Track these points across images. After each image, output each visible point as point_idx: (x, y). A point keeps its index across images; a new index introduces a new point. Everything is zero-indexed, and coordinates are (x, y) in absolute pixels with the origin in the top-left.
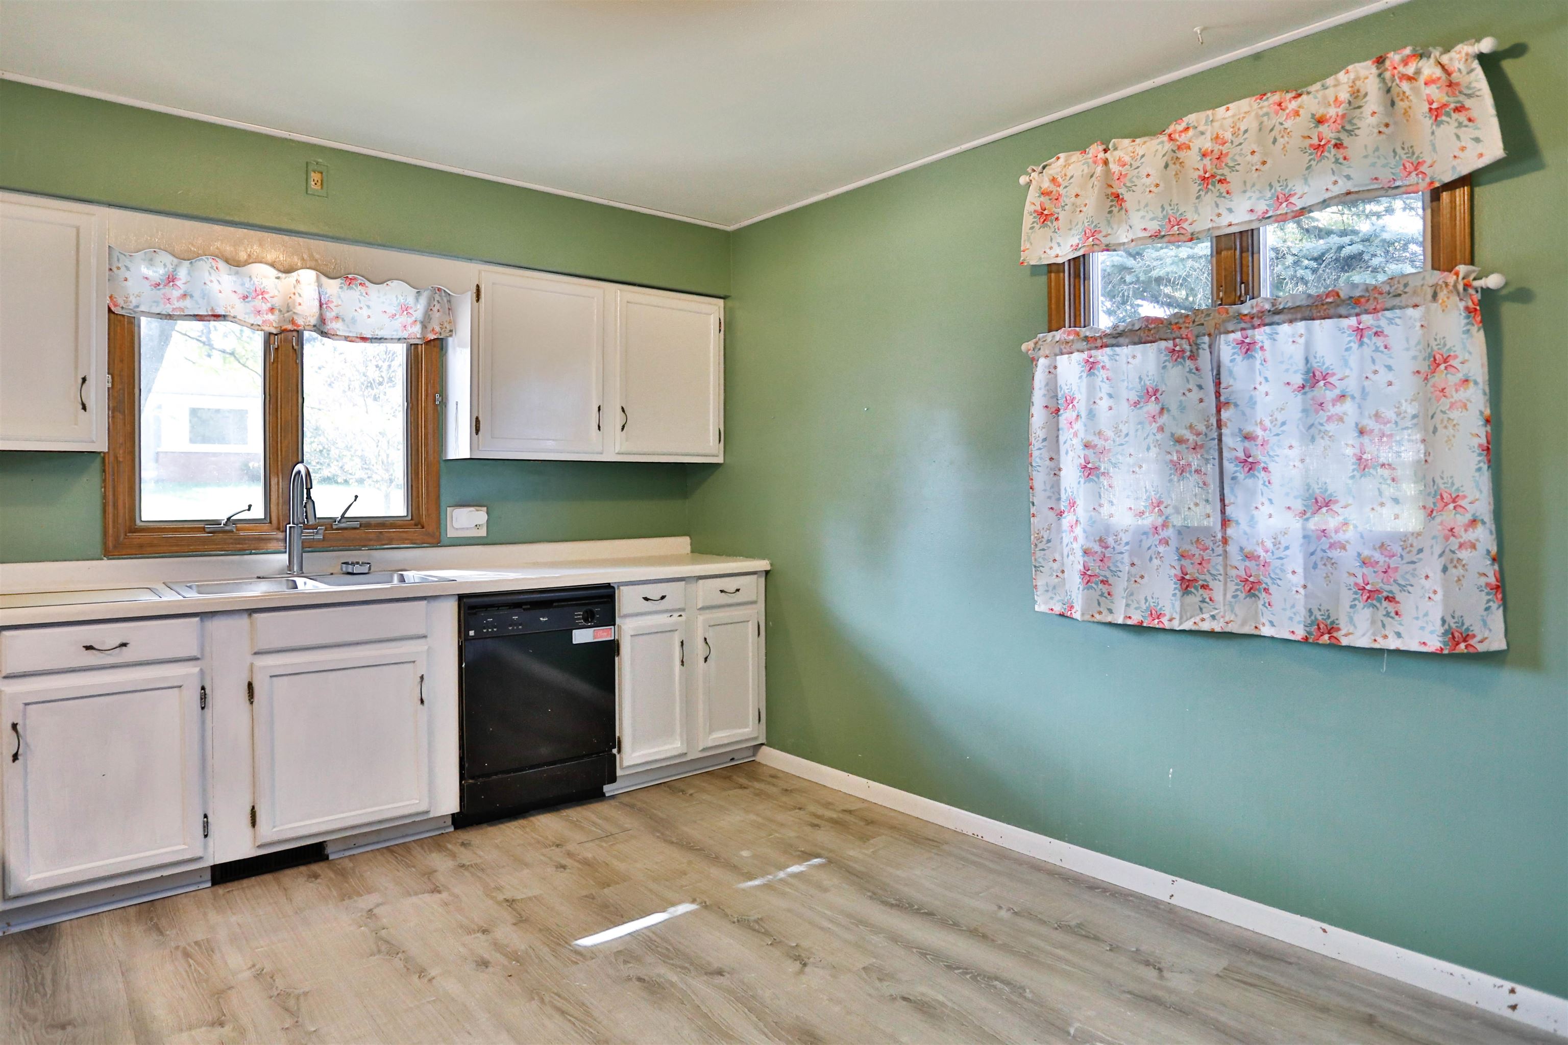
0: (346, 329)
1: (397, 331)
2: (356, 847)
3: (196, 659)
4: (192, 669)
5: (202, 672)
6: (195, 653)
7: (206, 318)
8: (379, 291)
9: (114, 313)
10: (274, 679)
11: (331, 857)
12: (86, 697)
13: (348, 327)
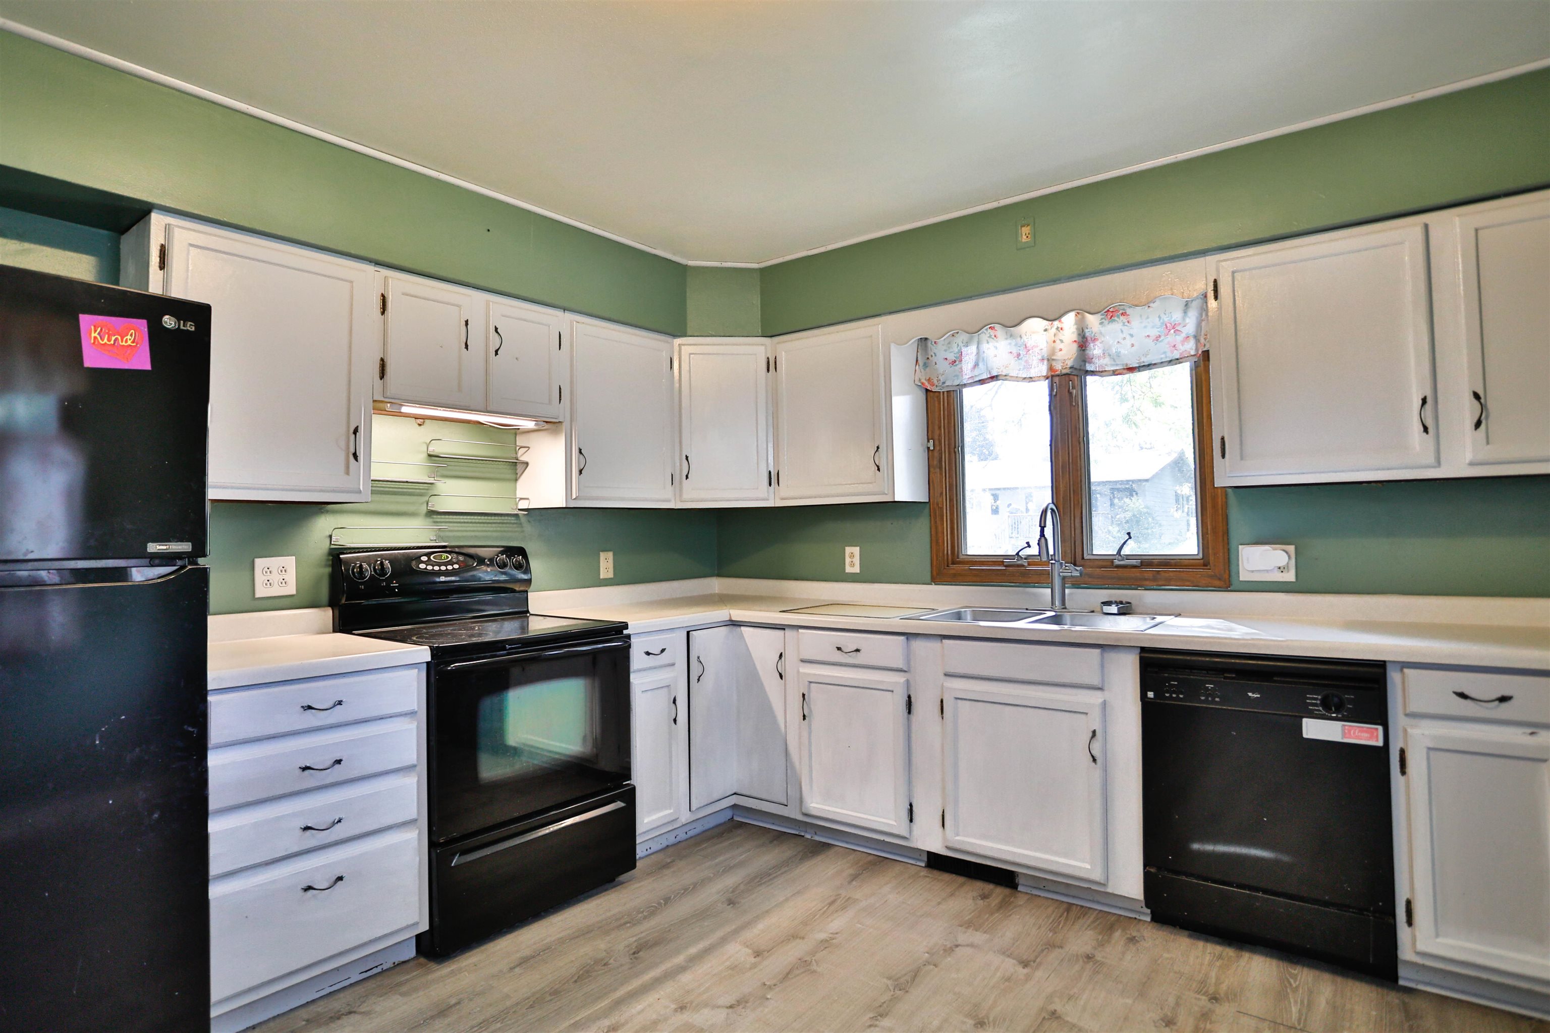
0: (1113, 363)
1: (1165, 353)
2: (1044, 889)
3: (905, 671)
4: (900, 679)
5: (908, 681)
6: (900, 664)
7: (986, 381)
8: (1141, 316)
9: (931, 391)
10: (959, 701)
11: (1020, 888)
12: (842, 685)
13: (1114, 360)
